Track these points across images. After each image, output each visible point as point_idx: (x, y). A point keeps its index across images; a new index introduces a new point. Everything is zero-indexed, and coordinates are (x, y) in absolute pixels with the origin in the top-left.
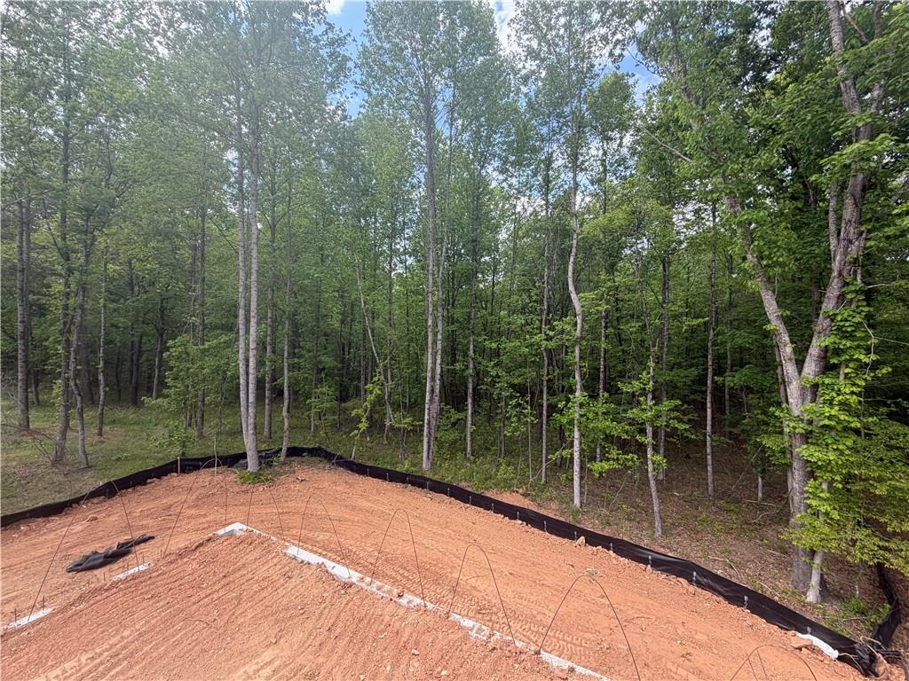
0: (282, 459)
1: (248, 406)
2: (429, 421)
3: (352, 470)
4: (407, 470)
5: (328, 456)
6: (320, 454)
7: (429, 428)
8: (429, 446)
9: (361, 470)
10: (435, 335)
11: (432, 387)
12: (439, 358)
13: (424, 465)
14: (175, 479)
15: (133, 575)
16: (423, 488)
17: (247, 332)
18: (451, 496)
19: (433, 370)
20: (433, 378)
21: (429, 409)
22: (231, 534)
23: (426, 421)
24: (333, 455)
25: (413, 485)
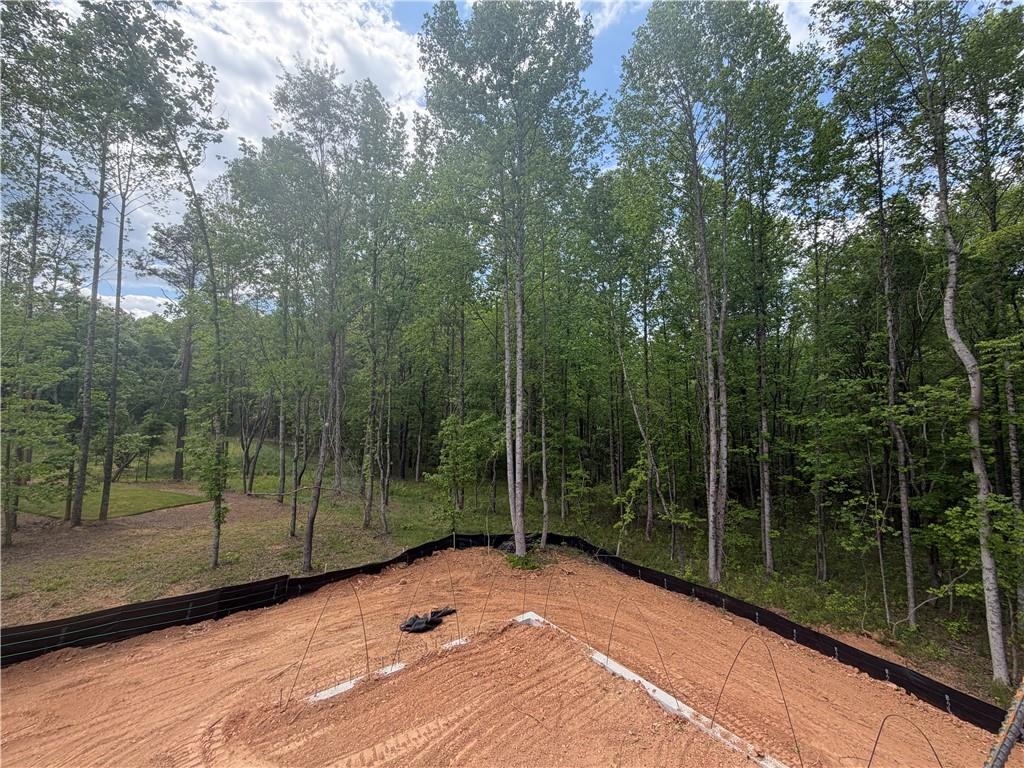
0: (542, 545)
1: (515, 487)
2: (715, 518)
3: (620, 569)
4: (690, 578)
5: (589, 549)
6: (579, 545)
7: (715, 527)
8: (717, 551)
9: (631, 570)
10: (718, 408)
11: (718, 475)
12: (724, 438)
13: (711, 576)
14: (452, 553)
15: (456, 647)
16: (717, 606)
17: (513, 411)
18: (761, 624)
19: (718, 454)
20: (718, 465)
21: (715, 503)
22: (528, 623)
23: (711, 519)
24: (595, 549)
25: (702, 599)
